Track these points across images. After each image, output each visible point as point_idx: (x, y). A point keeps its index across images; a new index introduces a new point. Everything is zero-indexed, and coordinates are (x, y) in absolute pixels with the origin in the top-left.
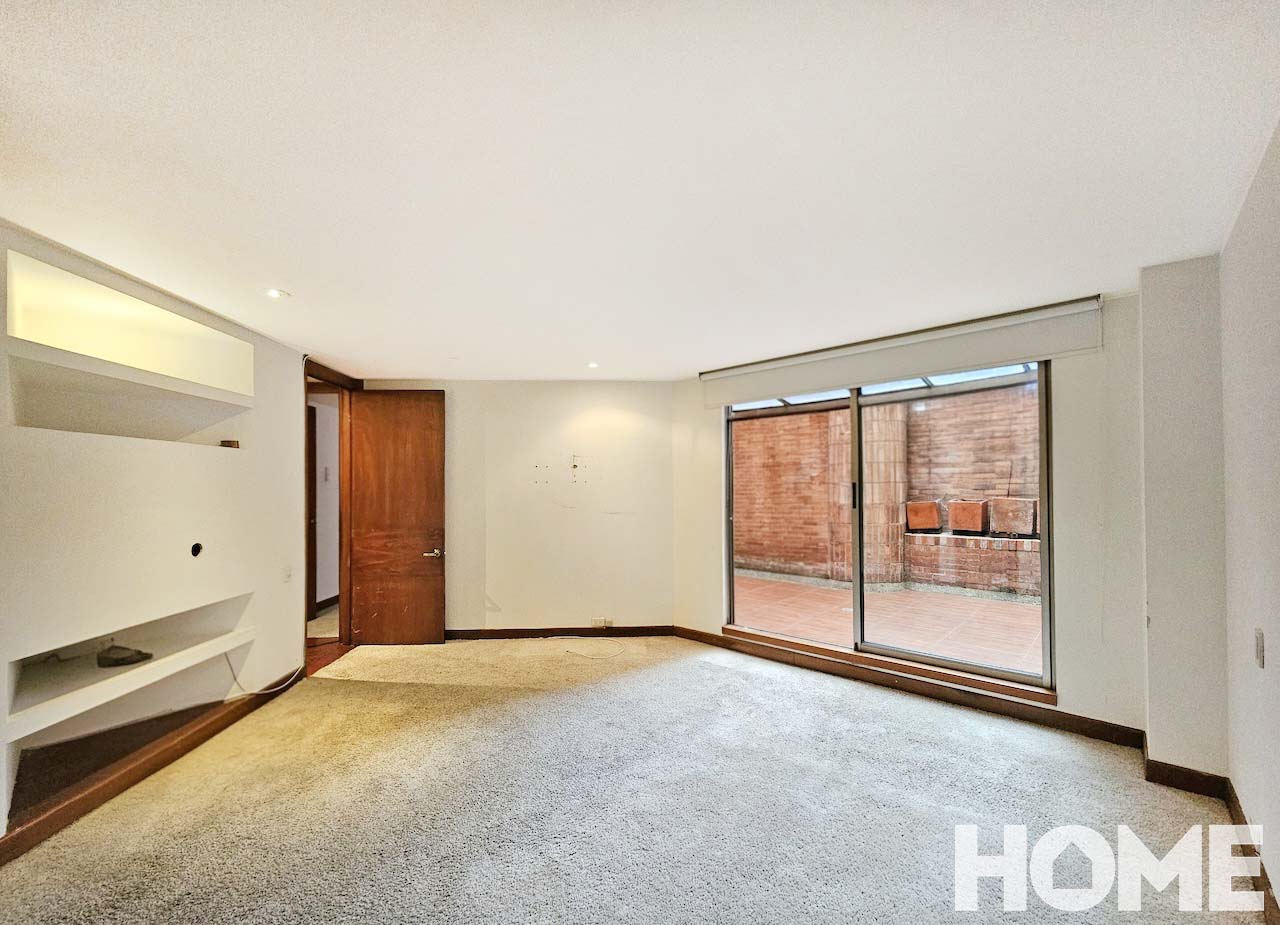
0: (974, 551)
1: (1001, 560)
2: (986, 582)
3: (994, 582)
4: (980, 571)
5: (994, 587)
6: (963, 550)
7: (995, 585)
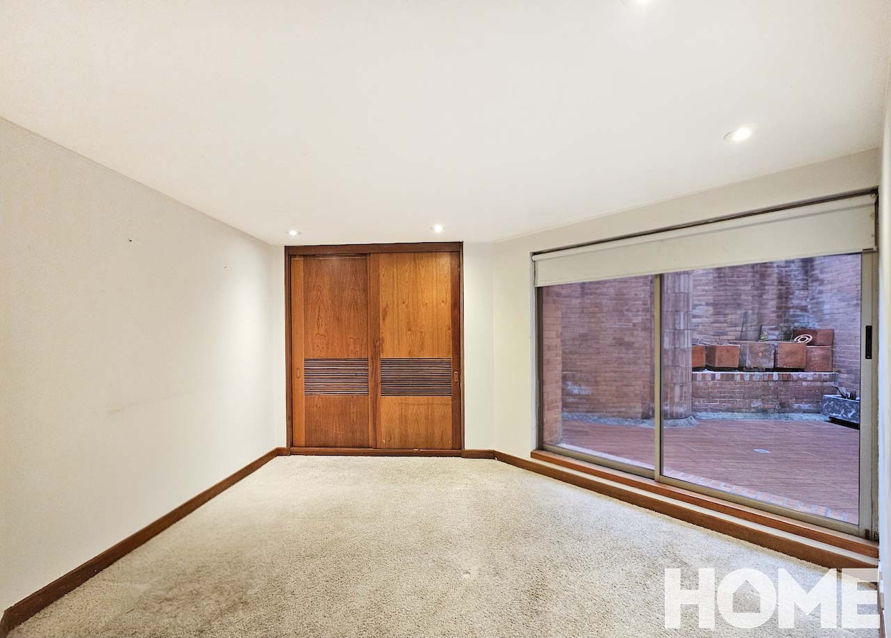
0: (739, 383)
1: (758, 389)
2: (747, 407)
3: (753, 406)
4: (744, 397)
5: (753, 410)
6: (732, 383)
7: (754, 408)
